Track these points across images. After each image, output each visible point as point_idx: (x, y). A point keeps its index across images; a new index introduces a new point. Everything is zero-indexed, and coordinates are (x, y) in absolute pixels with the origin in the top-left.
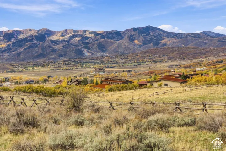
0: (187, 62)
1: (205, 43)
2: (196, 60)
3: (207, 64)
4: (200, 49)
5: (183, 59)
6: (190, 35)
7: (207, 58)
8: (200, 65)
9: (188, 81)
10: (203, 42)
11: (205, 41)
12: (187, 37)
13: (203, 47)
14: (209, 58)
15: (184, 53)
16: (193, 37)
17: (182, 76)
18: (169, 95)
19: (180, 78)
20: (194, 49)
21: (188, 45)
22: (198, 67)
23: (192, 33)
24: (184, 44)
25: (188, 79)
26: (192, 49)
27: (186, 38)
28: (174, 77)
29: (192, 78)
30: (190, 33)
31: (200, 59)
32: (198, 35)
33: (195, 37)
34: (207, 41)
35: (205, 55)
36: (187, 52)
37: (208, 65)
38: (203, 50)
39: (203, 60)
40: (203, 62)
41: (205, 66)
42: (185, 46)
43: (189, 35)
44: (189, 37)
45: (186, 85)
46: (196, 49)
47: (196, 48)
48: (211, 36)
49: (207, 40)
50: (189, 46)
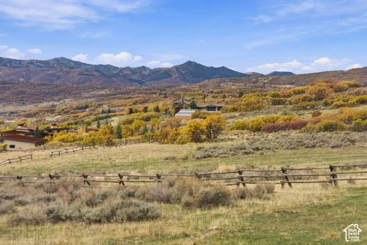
0: (30, 108)
1: (59, 77)
2: (44, 104)
3: (63, 110)
4: (50, 86)
5: (23, 102)
6: (33, 63)
7: (62, 101)
8: (52, 111)
9: (47, 140)
10: (54, 75)
11: (58, 74)
12: (28, 66)
13: (55, 83)
14: (65, 100)
15: (24, 93)
16: (38, 66)
17: (34, 132)
18: (28, 163)
19: (32, 136)
20: (41, 87)
21: (30, 79)
22: (48, 116)
23: (37, 60)
24: (23, 77)
25: (46, 138)
26: (38, 85)
27: (26, 68)
28: (23, 135)
29: (52, 135)
30: (34, 60)
31: (51, 103)
32: (46, 63)
33: (41, 67)
34: (61, 73)
35: (59, 97)
36: (29, 90)
37: (65, 113)
38: (55, 87)
39: (55, 103)
40: (57, 108)
41: (59, 114)
42: (25, 81)
43: (31, 62)
44: (31, 66)
45: (46, 147)
46: (44, 87)
47: (44, 85)
48: (67, 66)
49: (61, 71)
50: (32, 81)
